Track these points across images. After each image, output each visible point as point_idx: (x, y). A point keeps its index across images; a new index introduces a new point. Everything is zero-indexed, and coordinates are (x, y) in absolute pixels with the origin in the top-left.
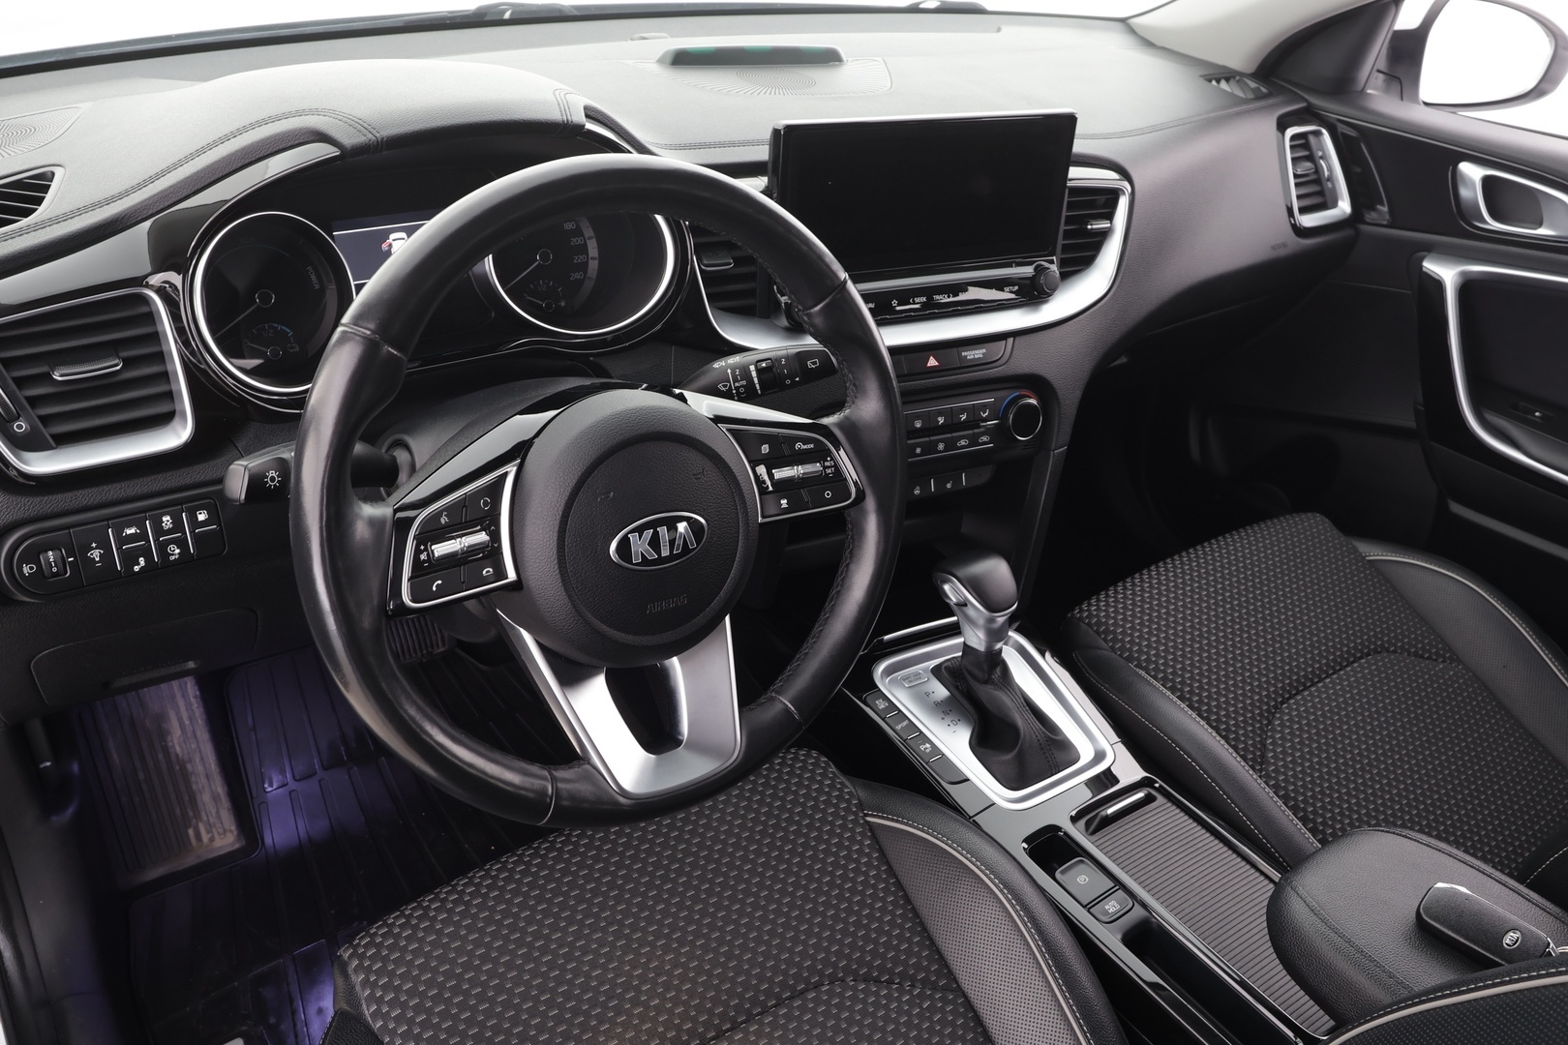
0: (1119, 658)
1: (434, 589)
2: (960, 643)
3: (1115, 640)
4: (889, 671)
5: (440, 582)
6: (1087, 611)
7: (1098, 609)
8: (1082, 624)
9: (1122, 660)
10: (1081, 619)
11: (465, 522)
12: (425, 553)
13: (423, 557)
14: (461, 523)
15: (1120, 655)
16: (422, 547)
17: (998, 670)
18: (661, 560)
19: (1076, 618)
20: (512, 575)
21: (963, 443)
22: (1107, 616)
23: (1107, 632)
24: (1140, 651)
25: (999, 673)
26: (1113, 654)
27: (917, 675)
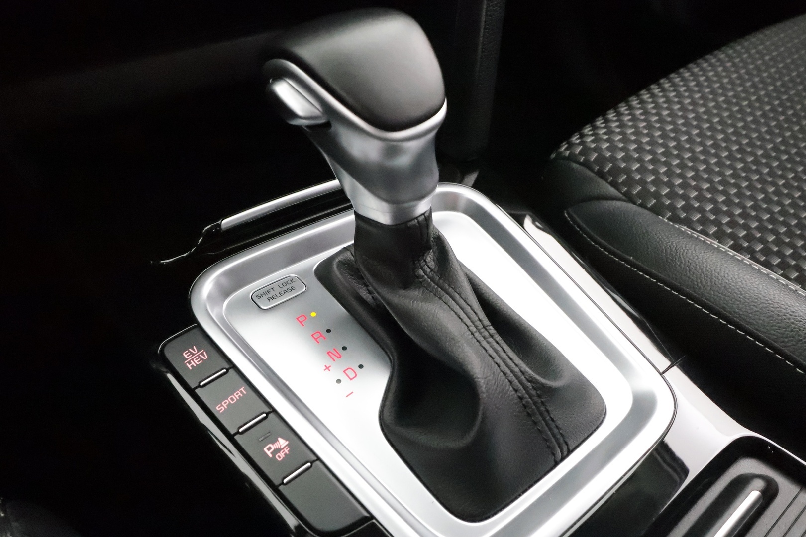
0: (640, 210)
3: (630, 182)
6: (579, 144)
7: (597, 140)
8: (574, 165)
9: (646, 212)
10: (572, 158)
15: (642, 206)
17: (430, 258)
19: (565, 158)
22: (613, 148)
23: (616, 171)
24: (672, 195)
25: (432, 264)
26: (630, 205)
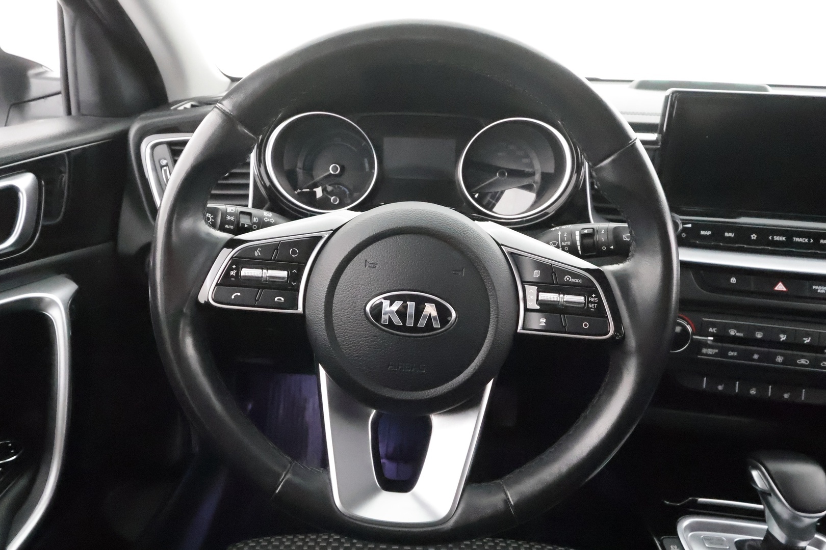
1: (233, 297)
2: (762, 529)
4: (692, 528)
5: (239, 294)
11: (274, 260)
12: (235, 271)
13: (233, 273)
14: (271, 260)
16: (234, 267)
18: (404, 328)
20: (300, 309)
21: (803, 361)
27: (720, 541)
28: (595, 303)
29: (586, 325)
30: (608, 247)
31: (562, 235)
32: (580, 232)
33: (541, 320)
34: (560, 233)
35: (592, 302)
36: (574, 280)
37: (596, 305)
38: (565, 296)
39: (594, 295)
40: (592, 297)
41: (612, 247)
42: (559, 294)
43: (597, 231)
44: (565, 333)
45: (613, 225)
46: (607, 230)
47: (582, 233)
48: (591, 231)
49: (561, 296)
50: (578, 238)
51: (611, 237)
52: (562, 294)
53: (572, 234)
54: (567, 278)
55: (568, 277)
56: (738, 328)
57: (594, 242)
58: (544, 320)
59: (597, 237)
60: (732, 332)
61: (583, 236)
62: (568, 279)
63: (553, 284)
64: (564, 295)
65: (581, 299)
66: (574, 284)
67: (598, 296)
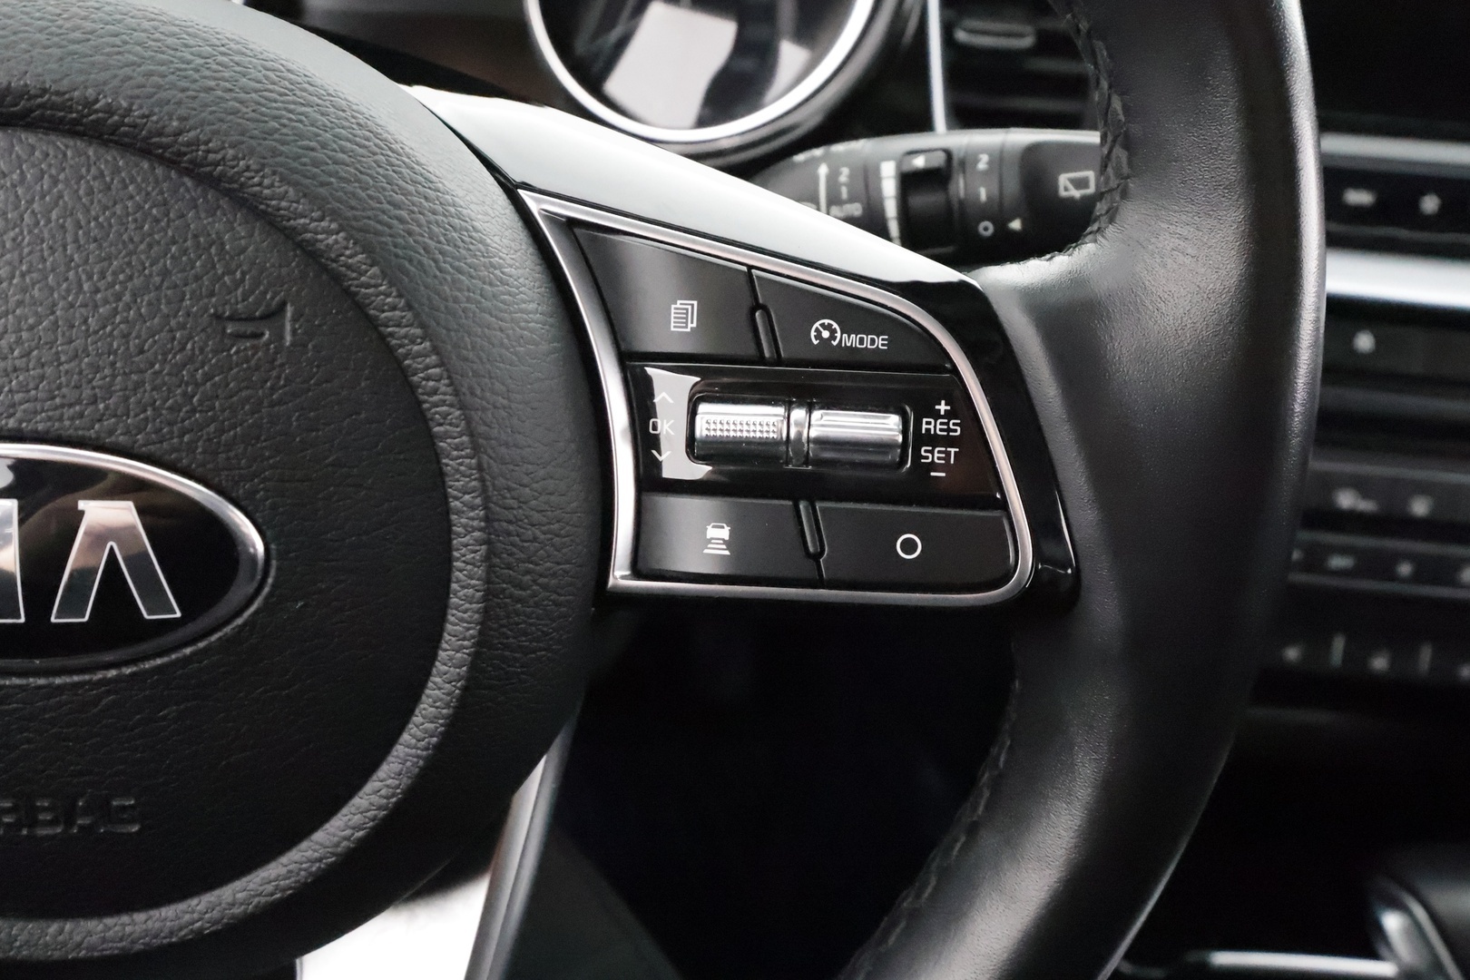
28: (948, 441)
29: (909, 547)
30: (1001, 224)
31: (832, 178)
32: (899, 166)
33: (712, 532)
34: (823, 170)
35: (933, 440)
36: (851, 340)
37: (953, 450)
38: (817, 414)
39: (943, 407)
40: (937, 415)
41: (1016, 225)
42: (789, 406)
43: (963, 163)
44: (818, 583)
45: (1021, 137)
46: (999, 158)
47: (906, 168)
48: (938, 160)
49: (799, 414)
50: (889, 188)
51: (1013, 186)
52: (800, 405)
53: (867, 176)
54: (822, 330)
55: (828, 327)
56: (1362, 486)
57: (949, 203)
58: (725, 533)
59: (959, 186)
60: (1346, 500)
61: (910, 182)
62: (826, 334)
63: (761, 360)
64: (810, 412)
65: (886, 426)
66: (853, 360)
67: (964, 407)
